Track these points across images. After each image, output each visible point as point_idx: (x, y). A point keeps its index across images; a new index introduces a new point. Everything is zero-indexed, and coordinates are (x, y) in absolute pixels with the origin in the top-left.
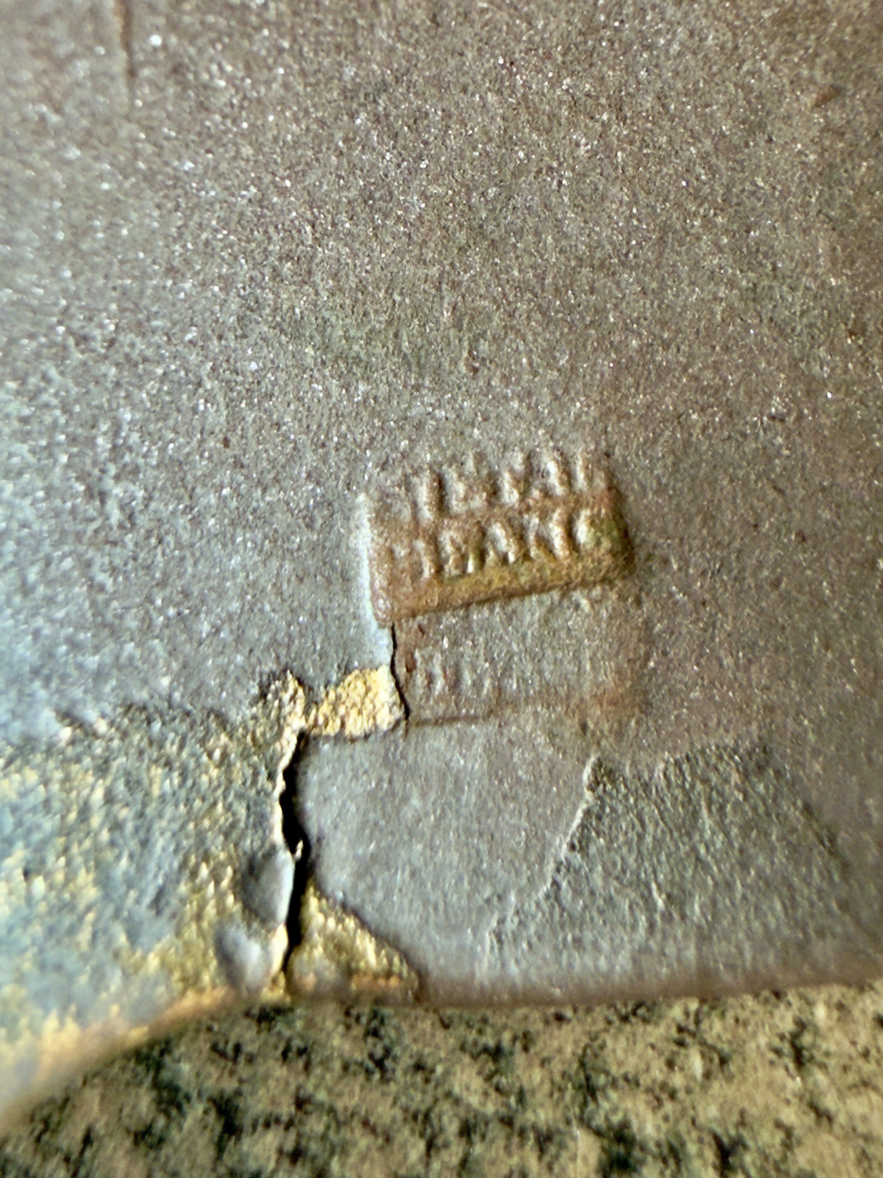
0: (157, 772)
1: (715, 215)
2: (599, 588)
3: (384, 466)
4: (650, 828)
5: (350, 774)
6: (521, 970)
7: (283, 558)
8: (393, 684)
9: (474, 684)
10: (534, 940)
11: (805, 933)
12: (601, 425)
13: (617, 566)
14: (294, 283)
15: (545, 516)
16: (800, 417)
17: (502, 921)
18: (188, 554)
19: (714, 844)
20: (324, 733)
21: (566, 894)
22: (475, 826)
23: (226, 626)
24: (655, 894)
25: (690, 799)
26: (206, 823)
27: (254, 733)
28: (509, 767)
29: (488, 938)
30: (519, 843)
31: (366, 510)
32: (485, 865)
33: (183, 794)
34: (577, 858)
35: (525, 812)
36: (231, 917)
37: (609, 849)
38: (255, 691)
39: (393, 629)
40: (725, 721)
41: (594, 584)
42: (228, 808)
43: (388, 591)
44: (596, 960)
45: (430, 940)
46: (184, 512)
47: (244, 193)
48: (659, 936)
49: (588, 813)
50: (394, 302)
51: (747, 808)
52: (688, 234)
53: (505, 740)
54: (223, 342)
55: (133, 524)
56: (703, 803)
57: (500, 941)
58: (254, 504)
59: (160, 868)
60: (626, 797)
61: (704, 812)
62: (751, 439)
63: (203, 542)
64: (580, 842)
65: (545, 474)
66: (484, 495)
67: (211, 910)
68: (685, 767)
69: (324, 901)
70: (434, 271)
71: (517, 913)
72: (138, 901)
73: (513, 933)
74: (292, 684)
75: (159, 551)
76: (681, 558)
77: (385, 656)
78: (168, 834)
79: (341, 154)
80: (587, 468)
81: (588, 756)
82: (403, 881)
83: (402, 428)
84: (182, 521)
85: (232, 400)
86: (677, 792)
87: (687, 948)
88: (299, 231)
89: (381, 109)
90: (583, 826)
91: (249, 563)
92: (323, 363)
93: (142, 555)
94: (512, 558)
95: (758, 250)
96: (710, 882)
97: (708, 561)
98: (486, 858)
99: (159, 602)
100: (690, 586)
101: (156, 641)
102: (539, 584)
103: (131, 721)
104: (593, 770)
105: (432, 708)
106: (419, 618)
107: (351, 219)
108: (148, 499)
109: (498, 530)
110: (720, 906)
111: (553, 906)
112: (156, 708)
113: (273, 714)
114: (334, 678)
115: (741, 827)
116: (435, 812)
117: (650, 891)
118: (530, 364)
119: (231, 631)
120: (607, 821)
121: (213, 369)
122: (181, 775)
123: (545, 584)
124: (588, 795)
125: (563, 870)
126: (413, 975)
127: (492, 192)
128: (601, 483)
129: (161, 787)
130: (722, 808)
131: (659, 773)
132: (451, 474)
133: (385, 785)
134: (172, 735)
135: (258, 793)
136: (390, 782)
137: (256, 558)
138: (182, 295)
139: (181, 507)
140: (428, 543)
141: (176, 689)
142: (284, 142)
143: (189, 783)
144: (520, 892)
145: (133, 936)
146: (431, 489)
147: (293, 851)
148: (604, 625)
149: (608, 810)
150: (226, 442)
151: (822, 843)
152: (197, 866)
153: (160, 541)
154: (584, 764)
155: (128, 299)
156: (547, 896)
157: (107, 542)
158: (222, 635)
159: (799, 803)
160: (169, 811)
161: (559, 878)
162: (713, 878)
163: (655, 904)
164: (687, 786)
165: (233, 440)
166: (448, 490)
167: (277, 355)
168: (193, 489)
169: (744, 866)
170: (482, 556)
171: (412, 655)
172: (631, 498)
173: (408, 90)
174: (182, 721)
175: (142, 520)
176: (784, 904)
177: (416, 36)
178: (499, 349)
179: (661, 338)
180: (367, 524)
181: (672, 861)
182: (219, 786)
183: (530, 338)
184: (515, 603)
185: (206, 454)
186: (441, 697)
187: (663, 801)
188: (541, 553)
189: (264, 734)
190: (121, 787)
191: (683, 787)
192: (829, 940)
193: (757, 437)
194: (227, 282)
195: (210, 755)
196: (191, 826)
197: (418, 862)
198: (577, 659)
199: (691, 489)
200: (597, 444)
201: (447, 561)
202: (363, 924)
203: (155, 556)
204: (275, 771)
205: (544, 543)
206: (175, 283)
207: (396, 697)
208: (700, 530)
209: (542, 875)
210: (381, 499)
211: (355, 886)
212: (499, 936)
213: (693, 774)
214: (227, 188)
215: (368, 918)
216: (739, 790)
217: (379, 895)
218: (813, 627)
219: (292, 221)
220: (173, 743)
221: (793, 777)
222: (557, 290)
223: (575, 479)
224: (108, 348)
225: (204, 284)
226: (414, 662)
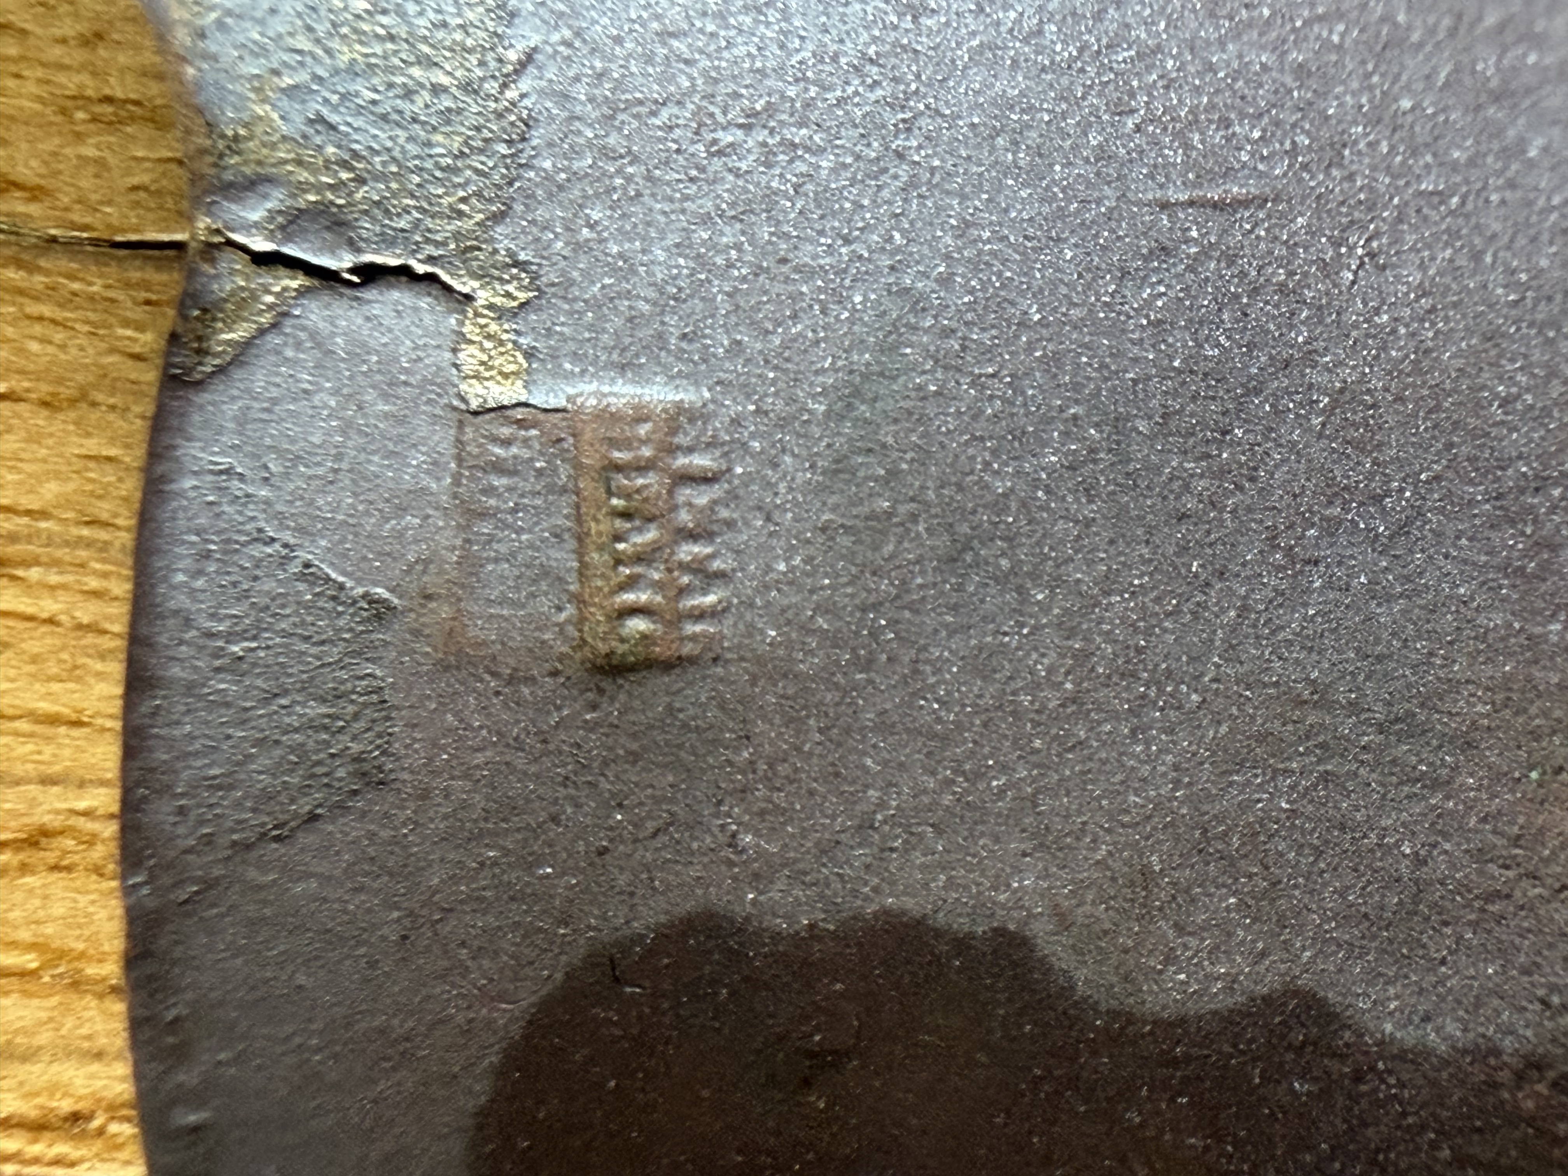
0: (456, 143)
1: (955, 793)
2: (577, 634)
3: (736, 422)
4: (314, 650)
5: (420, 343)
6: (185, 491)
7: (655, 304)
8: (506, 403)
9: (496, 488)
10: (217, 510)
11: (183, 795)
12: (749, 655)
13: (596, 657)
14: (937, 351)
15: (658, 586)
16: (731, 864)
17: (241, 477)
18: (677, 205)
19: (289, 715)
20: (467, 322)
21: (258, 551)
22: (345, 466)
23: (595, 235)
24: (246, 644)
25: (339, 697)
26: (394, 185)
27: (479, 249)
28: (402, 510)
29: (225, 461)
30: (319, 509)
31: (693, 398)
32: (302, 469)
33: (429, 164)
34: (295, 568)
35: (351, 521)
36: (294, 196)
37: (298, 603)
38: (522, 256)
39: (564, 410)
40: (416, 746)
41: (580, 631)
42: (406, 210)
43: (604, 410)
44: (184, 571)
45: (233, 399)
46: (718, 207)
47: (1035, 307)
48: (201, 642)
49: (341, 587)
50: (905, 452)
51: (322, 756)
52: (939, 762)
53: (431, 512)
54: (886, 270)
55: (713, 155)
56: (332, 711)
57: (221, 472)
58: (716, 282)
59: (356, 130)
60: (351, 630)
61: (324, 710)
62: (712, 810)
63: (685, 224)
64: (312, 574)
65: (705, 592)
66: (691, 525)
67: (304, 175)
68: (375, 698)
69: (294, 294)
70: (931, 495)
71: (248, 496)
72: (326, 101)
73: (227, 488)
74: (523, 296)
75: (683, 177)
76: (596, 723)
77: (538, 399)
78: (389, 144)
79: (1061, 410)
80: (705, 637)
81: (400, 597)
82: (299, 381)
83: (773, 446)
84: (709, 205)
85: (826, 272)
86: (349, 686)
87: (183, 669)
88: (990, 360)
89: (1102, 455)
90: (328, 579)
91: (657, 269)
92: (851, 372)
93: (680, 158)
94: (621, 546)
95: (912, 834)
96: (248, 704)
97: (589, 752)
98: (310, 472)
99: (630, 170)
100: (566, 729)
101: (590, 161)
102: (589, 573)
103: (512, 124)
104: (386, 600)
105: (474, 440)
106: (571, 440)
107: (995, 416)
108: (736, 173)
109: (651, 535)
110: (223, 711)
111: (248, 534)
112: (521, 151)
113: (496, 273)
114: (522, 340)
115: (302, 745)
116: (367, 426)
117: (247, 639)
118: (822, 588)
119: (588, 241)
120: (329, 605)
121: (860, 257)
122: (448, 166)
123: (587, 577)
124: (360, 591)
125: (284, 552)
126: (198, 377)
127: (1004, 563)
128: (688, 649)
129: (439, 145)
130: (326, 728)
131: (370, 669)
132: (717, 491)
133: (403, 378)
134: (491, 164)
135: (417, 243)
136: (406, 383)
137: (660, 276)
138: (939, 233)
139: (724, 206)
140: (648, 459)
141: (537, 175)
142: (1080, 354)
143: (438, 174)
144: (267, 502)
145: (291, 92)
146: (705, 469)
147: (352, 271)
148: (536, 634)
149: (340, 609)
150: (784, 261)
151: (275, 827)
152: (352, 169)
153: (692, 180)
154: (392, 591)
155: (942, 179)
156: (260, 530)
157: (700, 125)
158: (585, 231)
159: (319, 811)
160: (413, 149)
161: (277, 546)
162: (252, 708)
163: (235, 643)
164: (354, 697)
165: (785, 269)
166: (703, 487)
167: (865, 324)
168: (742, 221)
169: (259, 743)
170: (626, 515)
171: (534, 427)
172: (667, 679)
173: (1117, 485)
174: (503, 176)
175: (717, 164)
176: (215, 777)
177: (1172, 497)
178: (843, 557)
179: (834, 726)
180: (678, 398)
181: (276, 668)
182: (430, 204)
183: (849, 590)
184: (572, 544)
185: (774, 239)
186: (486, 452)
187: (342, 668)
188: (622, 578)
189: (477, 259)
190: (447, 102)
191: (353, 692)
192: (172, 819)
193: (717, 815)
194: (945, 281)
195: (463, 200)
196: (394, 169)
197: (316, 400)
198: (503, 601)
199: (667, 743)
200: (729, 649)
201: (627, 478)
202: (262, 332)
203: (678, 172)
204: (435, 265)
205: (631, 583)
206: (952, 227)
207: (492, 404)
208: (623, 747)
209: (283, 527)
210: (702, 415)
211: (304, 329)
212: (228, 472)
213: (365, 705)
214: (1041, 290)
215: (269, 337)
216: (342, 751)
217: (289, 353)
218: (506, 852)
219: (1001, 354)
220: (483, 163)
221: (349, 808)
222: (897, 622)
223: (695, 623)
224: (896, 151)
225: (948, 257)
226: (527, 429)
